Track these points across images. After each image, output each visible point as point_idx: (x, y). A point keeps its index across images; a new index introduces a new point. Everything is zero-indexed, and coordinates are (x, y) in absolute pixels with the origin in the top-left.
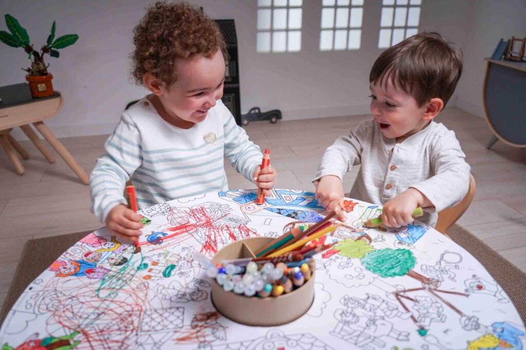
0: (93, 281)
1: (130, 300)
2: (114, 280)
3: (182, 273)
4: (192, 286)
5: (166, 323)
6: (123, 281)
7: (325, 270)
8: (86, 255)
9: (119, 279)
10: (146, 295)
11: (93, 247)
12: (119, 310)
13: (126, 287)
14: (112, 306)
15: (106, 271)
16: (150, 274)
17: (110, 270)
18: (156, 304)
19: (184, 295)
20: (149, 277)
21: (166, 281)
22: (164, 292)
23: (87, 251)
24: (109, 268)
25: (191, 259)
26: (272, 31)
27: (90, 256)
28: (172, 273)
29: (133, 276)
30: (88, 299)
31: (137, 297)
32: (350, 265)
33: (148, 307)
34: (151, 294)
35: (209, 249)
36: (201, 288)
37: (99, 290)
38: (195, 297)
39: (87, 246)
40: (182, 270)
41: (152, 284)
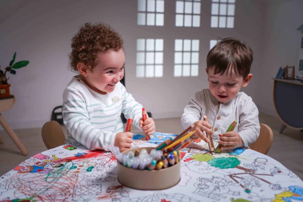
0: (42, 174)
1: (67, 182)
2: (56, 174)
3: (99, 170)
4: (105, 175)
5: (90, 191)
6: (62, 174)
7: (186, 167)
8: (37, 164)
9: (59, 173)
10: (77, 180)
11: (41, 160)
12: (60, 187)
13: (64, 177)
14: (56, 185)
15: (50, 170)
16: (79, 170)
17: (53, 170)
18: (84, 183)
19: (101, 179)
20: (78, 172)
21: (89, 174)
22: (88, 178)
23: (37, 161)
24: (52, 168)
25: (103, 164)
26: (145, 65)
27: (40, 164)
28: (93, 170)
29: (68, 172)
30: (40, 182)
31: (71, 180)
32: (201, 164)
33: (78, 184)
34: (80, 179)
35: (115, 159)
36: (111, 176)
37: (46, 178)
38: (108, 180)
39: (37, 159)
40: (99, 169)
41: (80, 175)
